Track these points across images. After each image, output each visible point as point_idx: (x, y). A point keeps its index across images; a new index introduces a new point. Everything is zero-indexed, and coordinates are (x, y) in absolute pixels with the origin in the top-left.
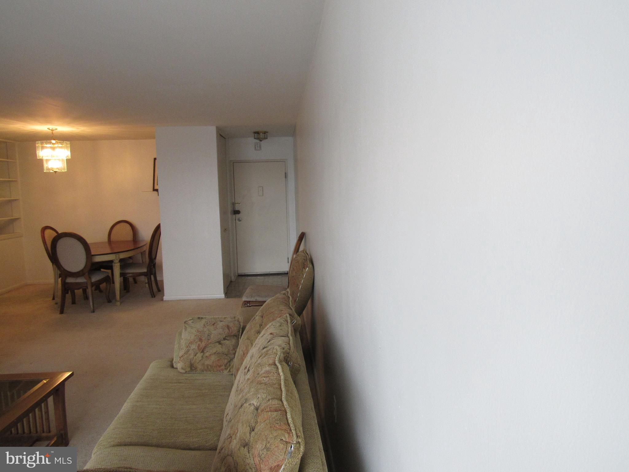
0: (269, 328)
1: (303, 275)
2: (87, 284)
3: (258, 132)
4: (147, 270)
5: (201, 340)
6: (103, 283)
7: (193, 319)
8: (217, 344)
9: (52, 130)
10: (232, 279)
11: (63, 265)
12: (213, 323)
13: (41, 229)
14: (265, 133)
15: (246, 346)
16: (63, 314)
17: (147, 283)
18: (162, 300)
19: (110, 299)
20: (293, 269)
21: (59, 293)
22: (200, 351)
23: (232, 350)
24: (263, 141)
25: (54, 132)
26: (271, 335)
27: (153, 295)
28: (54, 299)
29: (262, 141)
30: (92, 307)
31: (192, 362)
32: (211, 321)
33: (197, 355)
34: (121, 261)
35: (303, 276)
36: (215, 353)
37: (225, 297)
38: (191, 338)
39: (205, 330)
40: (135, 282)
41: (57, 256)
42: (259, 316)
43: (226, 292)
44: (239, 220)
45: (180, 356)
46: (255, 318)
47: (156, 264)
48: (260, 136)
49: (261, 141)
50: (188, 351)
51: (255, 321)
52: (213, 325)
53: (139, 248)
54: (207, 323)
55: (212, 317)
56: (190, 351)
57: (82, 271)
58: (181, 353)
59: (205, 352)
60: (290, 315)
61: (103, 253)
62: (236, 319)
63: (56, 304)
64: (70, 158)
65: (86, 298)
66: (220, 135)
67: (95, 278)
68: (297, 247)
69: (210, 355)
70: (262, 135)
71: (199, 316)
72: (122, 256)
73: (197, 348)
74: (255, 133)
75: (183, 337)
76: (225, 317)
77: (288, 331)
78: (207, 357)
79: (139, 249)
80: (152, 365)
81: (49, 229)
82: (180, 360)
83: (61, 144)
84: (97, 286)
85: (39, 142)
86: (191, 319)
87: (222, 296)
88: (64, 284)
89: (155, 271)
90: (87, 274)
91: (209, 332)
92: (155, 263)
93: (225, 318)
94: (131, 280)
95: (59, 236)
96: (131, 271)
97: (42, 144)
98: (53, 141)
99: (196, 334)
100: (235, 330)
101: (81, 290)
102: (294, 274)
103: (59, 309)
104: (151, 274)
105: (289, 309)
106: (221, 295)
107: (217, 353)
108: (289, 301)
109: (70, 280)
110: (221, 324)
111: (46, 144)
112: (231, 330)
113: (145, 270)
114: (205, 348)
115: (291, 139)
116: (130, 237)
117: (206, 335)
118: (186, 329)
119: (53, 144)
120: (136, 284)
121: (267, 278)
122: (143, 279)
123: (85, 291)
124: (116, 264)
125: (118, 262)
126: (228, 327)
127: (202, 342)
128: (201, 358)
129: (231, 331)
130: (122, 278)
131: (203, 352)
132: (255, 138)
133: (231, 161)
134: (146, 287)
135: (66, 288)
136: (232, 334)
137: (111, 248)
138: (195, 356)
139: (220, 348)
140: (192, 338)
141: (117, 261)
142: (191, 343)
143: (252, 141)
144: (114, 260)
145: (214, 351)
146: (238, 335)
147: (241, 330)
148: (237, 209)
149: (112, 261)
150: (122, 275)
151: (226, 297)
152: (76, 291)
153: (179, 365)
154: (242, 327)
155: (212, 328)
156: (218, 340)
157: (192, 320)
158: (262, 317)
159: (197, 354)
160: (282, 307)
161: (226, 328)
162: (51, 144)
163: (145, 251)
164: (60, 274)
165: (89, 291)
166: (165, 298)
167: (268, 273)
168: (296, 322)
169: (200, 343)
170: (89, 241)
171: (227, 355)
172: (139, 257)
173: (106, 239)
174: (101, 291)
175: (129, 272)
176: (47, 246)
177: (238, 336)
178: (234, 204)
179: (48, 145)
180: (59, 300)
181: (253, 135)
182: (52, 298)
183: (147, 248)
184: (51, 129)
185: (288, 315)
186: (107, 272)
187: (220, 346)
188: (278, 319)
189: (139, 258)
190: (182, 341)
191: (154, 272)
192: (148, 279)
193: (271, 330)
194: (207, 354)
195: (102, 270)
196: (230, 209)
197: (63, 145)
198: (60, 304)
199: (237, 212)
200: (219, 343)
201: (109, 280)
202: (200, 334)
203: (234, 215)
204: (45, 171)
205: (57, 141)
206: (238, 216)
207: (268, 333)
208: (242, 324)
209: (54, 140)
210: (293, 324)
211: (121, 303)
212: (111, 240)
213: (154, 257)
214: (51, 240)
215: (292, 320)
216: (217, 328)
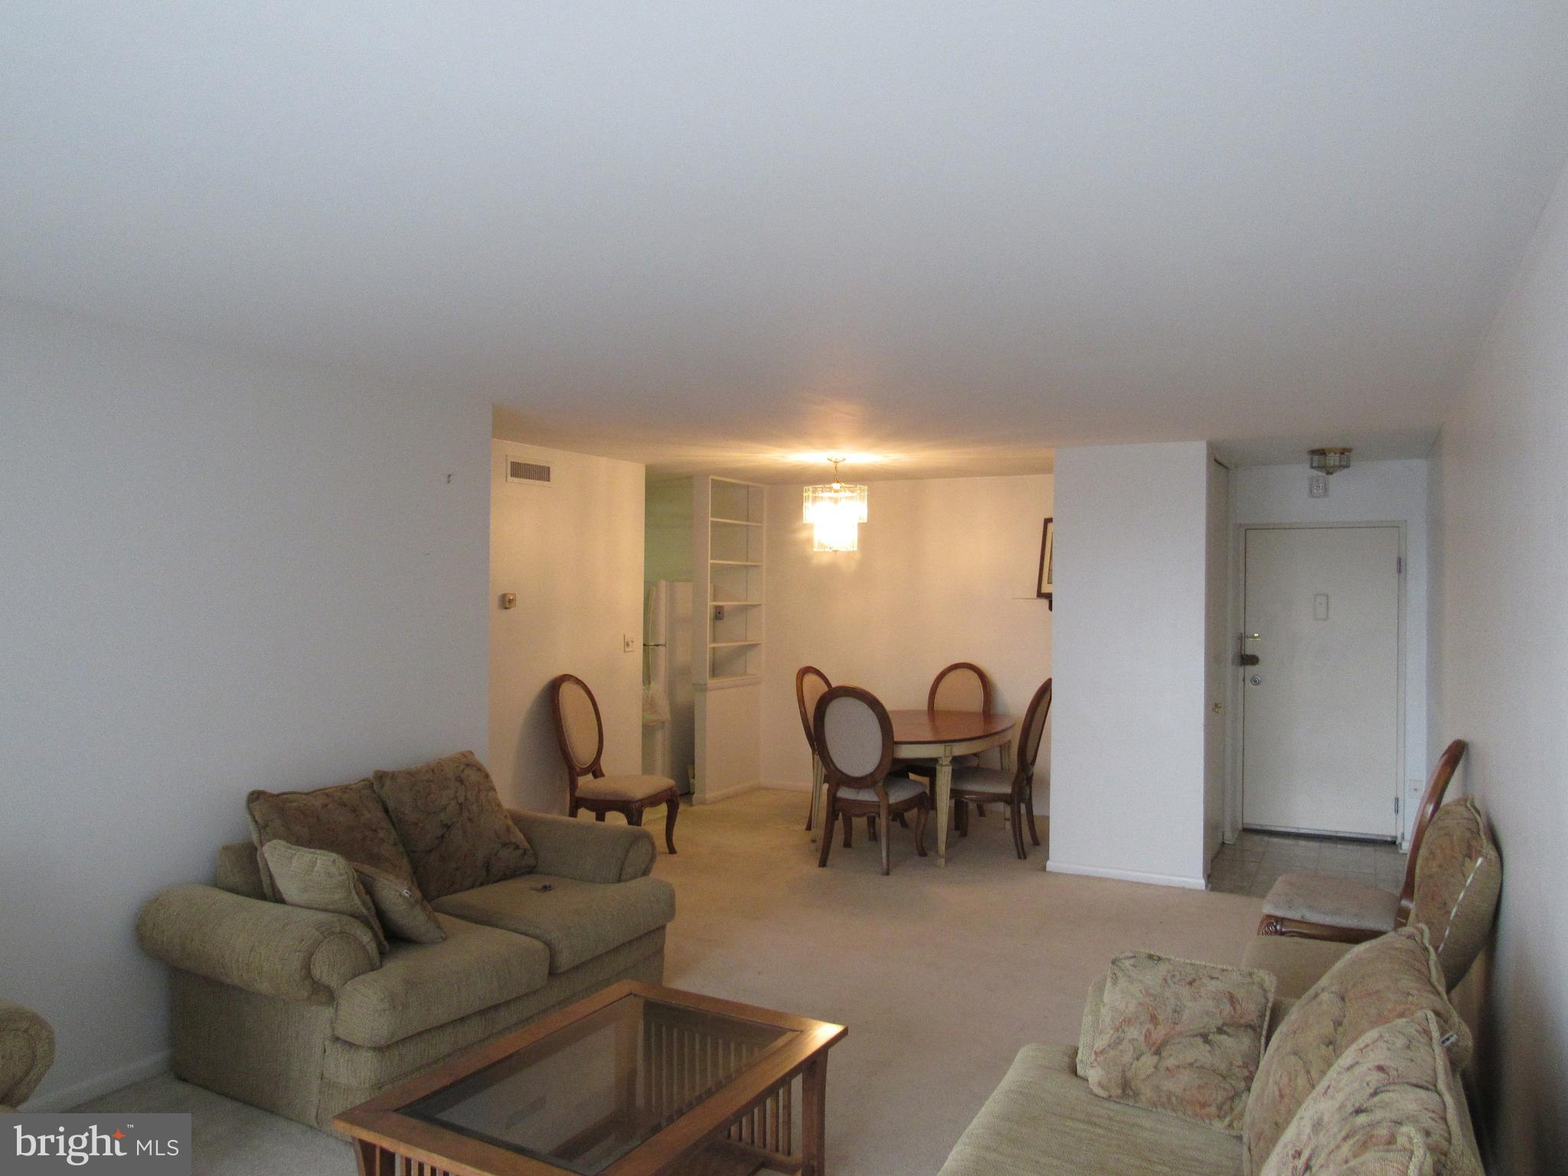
0: (1371, 1047)
1: (1464, 876)
2: (879, 806)
3: (1323, 450)
4: (1013, 790)
5: (1153, 1019)
6: (914, 808)
7: (1135, 957)
8: (1200, 1040)
9: (835, 462)
10: (1225, 837)
11: (835, 760)
12: (1189, 979)
13: (797, 671)
14: (1342, 453)
15: (1290, 1074)
16: (824, 868)
17: (1008, 820)
18: (1044, 868)
19: (924, 848)
20: (1432, 853)
21: (821, 816)
22: (1150, 1049)
23: (1238, 1067)
24: (1334, 474)
25: (840, 465)
26: (1382, 1075)
27: (1022, 855)
28: (809, 828)
29: (1332, 473)
30: (884, 860)
31: (1129, 1074)
32: (1183, 973)
33: (1143, 1059)
34: (956, 760)
35: (1466, 881)
36: (1191, 1065)
37: (1206, 886)
38: (1127, 1007)
39: (1167, 994)
40: (982, 813)
41: (824, 738)
42: (1332, 992)
43: (1209, 872)
44: (1256, 682)
45: (1098, 1050)
46: (1316, 995)
47: (1034, 778)
48: (1327, 461)
49: (1329, 473)
50: (1119, 1041)
51: (1320, 1004)
52: (1191, 983)
53: (996, 733)
54: (1174, 976)
55: (1188, 961)
56: (1124, 1043)
57: (872, 774)
58: (1101, 1043)
59: (1164, 1054)
60: (1437, 1014)
61: (920, 740)
62: (1256, 979)
63: (814, 841)
64: (866, 521)
65: (874, 837)
66: (1216, 460)
67: (898, 795)
68: (1441, 783)
69: (1178, 1067)
70: (1333, 460)
71: (1152, 953)
72: (960, 750)
73: (1142, 1038)
74: (1313, 452)
75: (1106, 999)
76: (1225, 967)
77: (1435, 1071)
78: (1168, 1069)
79: (997, 737)
80: (1023, 1054)
81: (813, 672)
82: (1096, 1060)
83: (852, 492)
84: (897, 813)
85: (810, 487)
86: (1131, 954)
87: (1199, 882)
88: (833, 801)
89: (1031, 792)
90: (880, 784)
91: (1179, 1003)
92: (1032, 775)
93: (1223, 970)
94: (972, 807)
95: (834, 694)
96: (975, 787)
97: (814, 492)
98: (836, 486)
99: (1141, 1000)
100: (1250, 1009)
101: (864, 820)
102: (1435, 869)
103: (819, 855)
104: (1021, 800)
105: (1432, 993)
106: (1194, 878)
107: (1197, 1067)
108: (1428, 964)
109: (845, 793)
110: (1212, 986)
111: (822, 492)
112: (1238, 1007)
113: (1006, 789)
114: (1164, 1043)
115: (1420, 465)
116: (976, 704)
117: (1169, 1010)
118: (1115, 982)
119: (836, 491)
120: (983, 818)
121: (1326, 849)
122: (1001, 807)
123: (872, 822)
124: (944, 769)
125: (948, 763)
126: (1232, 999)
127: (1156, 1025)
128: (1153, 1070)
129: (1239, 1011)
130: (953, 801)
131: (1158, 1052)
132: (1312, 467)
133: (1240, 525)
134: (1004, 828)
135: (836, 807)
136: (1243, 1021)
137: (935, 728)
138: (1138, 1059)
139: (1207, 1054)
140: (1132, 1008)
141: (946, 761)
142: (1128, 1021)
143: (1302, 472)
144: (940, 758)
145: (1189, 1060)
146: (1259, 1027)
147: (1268, 1013)
148: (1249, 652)
149: (935, 760)
150: (955, 794)
151: (1210, 886)
152: (853, 818)
153: (1094, 1075)
154: (1270, 1005)
155: (1185, 991)
156: (1202, 1031)
157: (1134, 960)
158: (1343, 999)
159: (1142, 1054)
160: (1408, 982)
161: (1225, 1000)
162: (831, 491)
163: (1010, 741)
164: (826, 776)
165: (882, 822)
166: (1051, 865)
167: (1334, 834)
168: (1458, 1040)
169: (1150, 1026)
170: (889, 706)
171: (1224, 1078)
172: (996, 754)
173: (924, 705)
174: (904, 824)
175: (971, 790)
176: (806, 712)
177: (1258, 1029)
178: (1241, 638)
179: (827, 495)
180: (819, 832)
181: (1308, 457)
182: (805, 827)
183: (1015, 737)
184: (833, 460)
185: (1431, 1015)
186: (921, 784)
187: (1208, 1048)
188: (1401, 1022)
189: (994, 760)
190: (1103, 1011)
191: (1027, 797)
192: (1012, 811)
193: (1378, 1056)
194: (1171, 1062)
195: (912, 776)
196: (1230, 653)
197: (855, 494)
198: (820, 843)
199: (1248, 660)
200: (1205, 1038)
201: (926, 802)
202: (1152, 1003)
203: (1241, 669)
204: (815, 550)
205: (843, 484)
206: (1251, 670)
207: (1371, 1065)
208: (1271, 997)
209: (838, 482)
210: (1448, 1043)
211: (948, 860)
212: (935, 708)
213: (1029, 758)
214: (815, 702)
215: (1443, 1032)
216: (1201, 997)
